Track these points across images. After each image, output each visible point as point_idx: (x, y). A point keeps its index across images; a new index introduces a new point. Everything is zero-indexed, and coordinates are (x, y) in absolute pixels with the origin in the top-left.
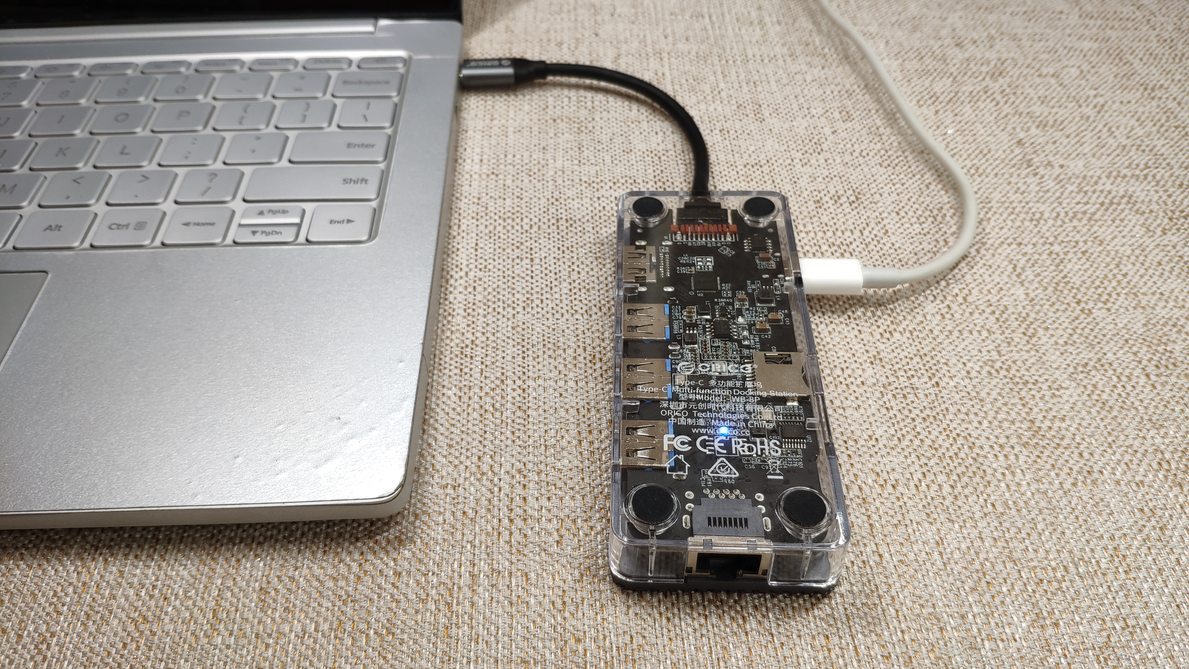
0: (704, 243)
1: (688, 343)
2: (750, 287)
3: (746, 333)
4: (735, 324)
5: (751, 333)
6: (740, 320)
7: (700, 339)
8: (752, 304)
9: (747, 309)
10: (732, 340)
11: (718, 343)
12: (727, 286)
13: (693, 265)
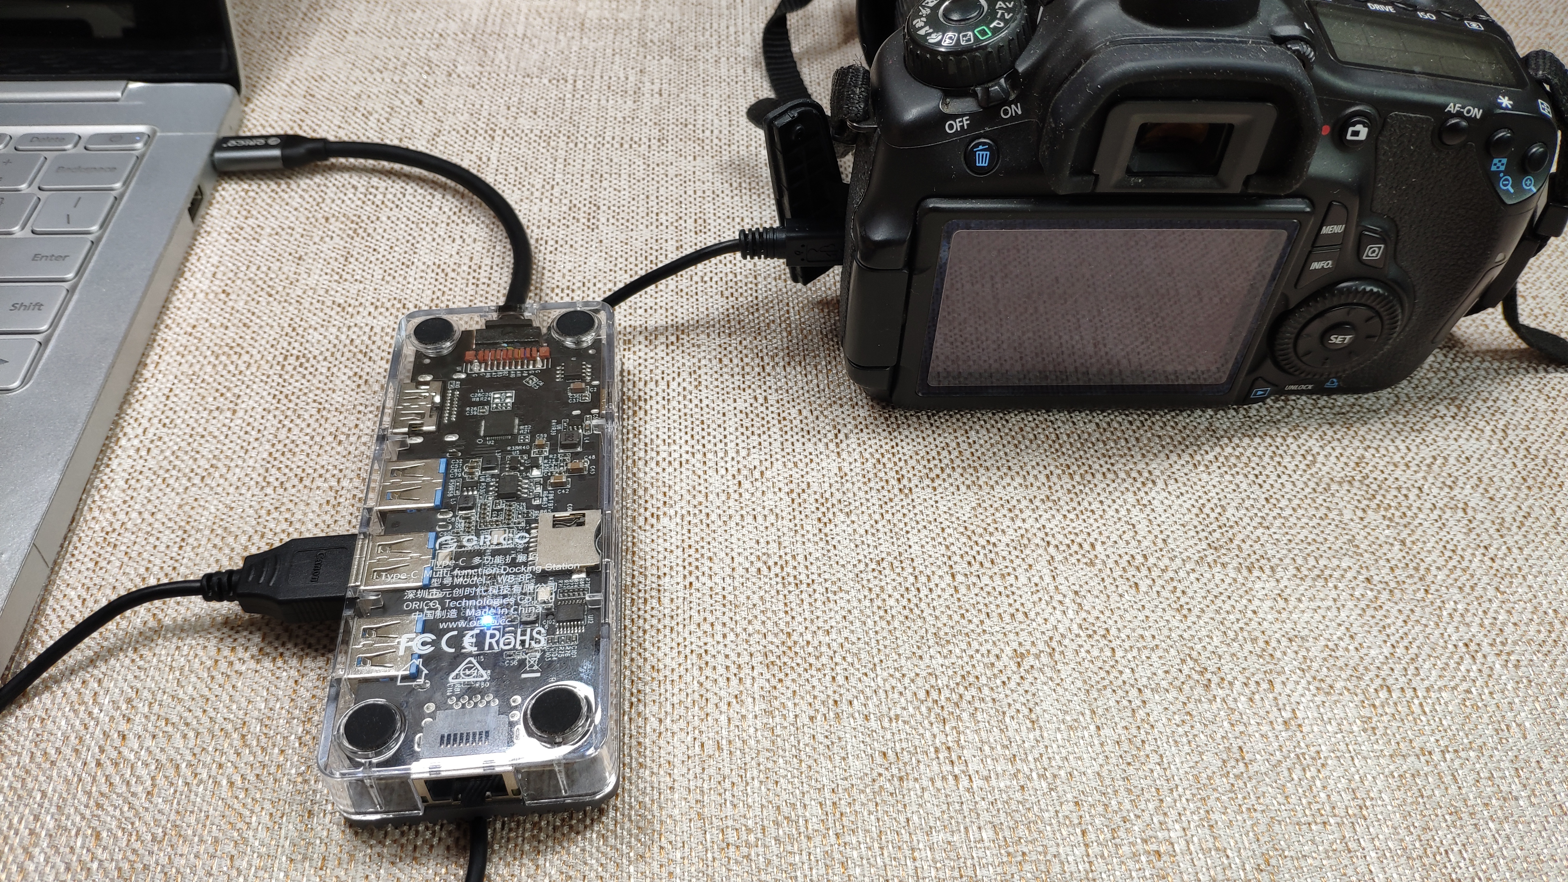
0: (506, 373)
1: (461, 509)
2: (555, 427)
3: (539, 489)
4: (528, 478)
5: (544, 489)
6: (536, 473)
7: (479, 502)
8: (553, 451)
9: (546, 458)
10: (518, 499)
11: (502, 505)
12: (526, 428)
13: (488, 403)
